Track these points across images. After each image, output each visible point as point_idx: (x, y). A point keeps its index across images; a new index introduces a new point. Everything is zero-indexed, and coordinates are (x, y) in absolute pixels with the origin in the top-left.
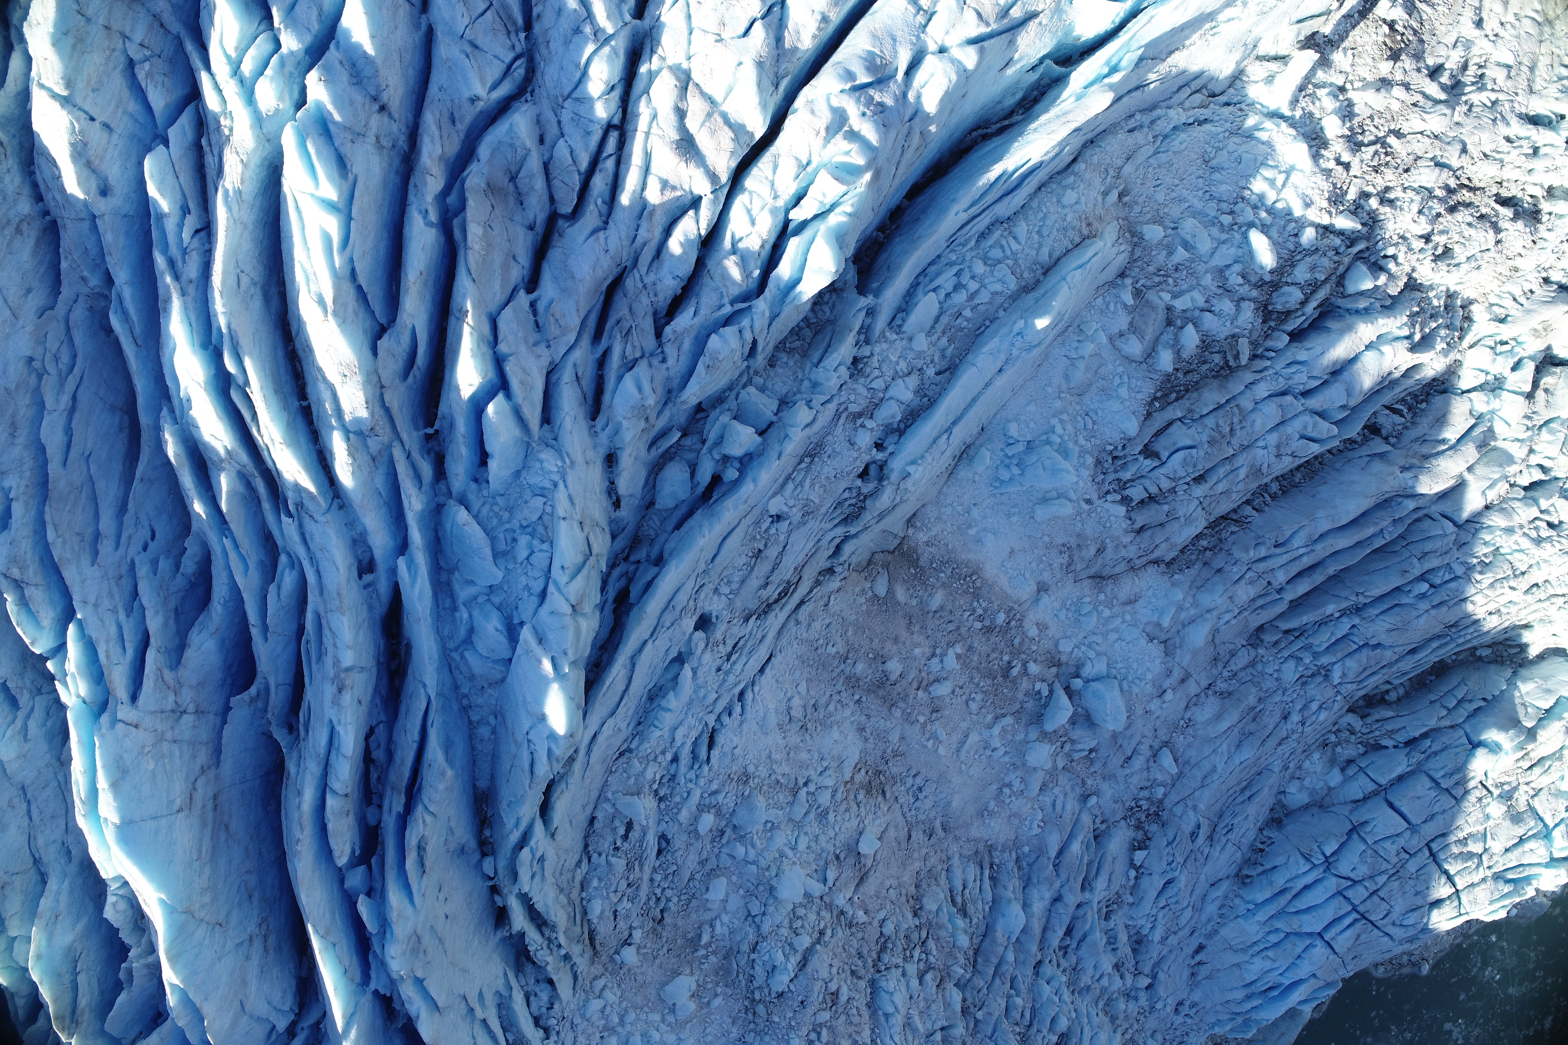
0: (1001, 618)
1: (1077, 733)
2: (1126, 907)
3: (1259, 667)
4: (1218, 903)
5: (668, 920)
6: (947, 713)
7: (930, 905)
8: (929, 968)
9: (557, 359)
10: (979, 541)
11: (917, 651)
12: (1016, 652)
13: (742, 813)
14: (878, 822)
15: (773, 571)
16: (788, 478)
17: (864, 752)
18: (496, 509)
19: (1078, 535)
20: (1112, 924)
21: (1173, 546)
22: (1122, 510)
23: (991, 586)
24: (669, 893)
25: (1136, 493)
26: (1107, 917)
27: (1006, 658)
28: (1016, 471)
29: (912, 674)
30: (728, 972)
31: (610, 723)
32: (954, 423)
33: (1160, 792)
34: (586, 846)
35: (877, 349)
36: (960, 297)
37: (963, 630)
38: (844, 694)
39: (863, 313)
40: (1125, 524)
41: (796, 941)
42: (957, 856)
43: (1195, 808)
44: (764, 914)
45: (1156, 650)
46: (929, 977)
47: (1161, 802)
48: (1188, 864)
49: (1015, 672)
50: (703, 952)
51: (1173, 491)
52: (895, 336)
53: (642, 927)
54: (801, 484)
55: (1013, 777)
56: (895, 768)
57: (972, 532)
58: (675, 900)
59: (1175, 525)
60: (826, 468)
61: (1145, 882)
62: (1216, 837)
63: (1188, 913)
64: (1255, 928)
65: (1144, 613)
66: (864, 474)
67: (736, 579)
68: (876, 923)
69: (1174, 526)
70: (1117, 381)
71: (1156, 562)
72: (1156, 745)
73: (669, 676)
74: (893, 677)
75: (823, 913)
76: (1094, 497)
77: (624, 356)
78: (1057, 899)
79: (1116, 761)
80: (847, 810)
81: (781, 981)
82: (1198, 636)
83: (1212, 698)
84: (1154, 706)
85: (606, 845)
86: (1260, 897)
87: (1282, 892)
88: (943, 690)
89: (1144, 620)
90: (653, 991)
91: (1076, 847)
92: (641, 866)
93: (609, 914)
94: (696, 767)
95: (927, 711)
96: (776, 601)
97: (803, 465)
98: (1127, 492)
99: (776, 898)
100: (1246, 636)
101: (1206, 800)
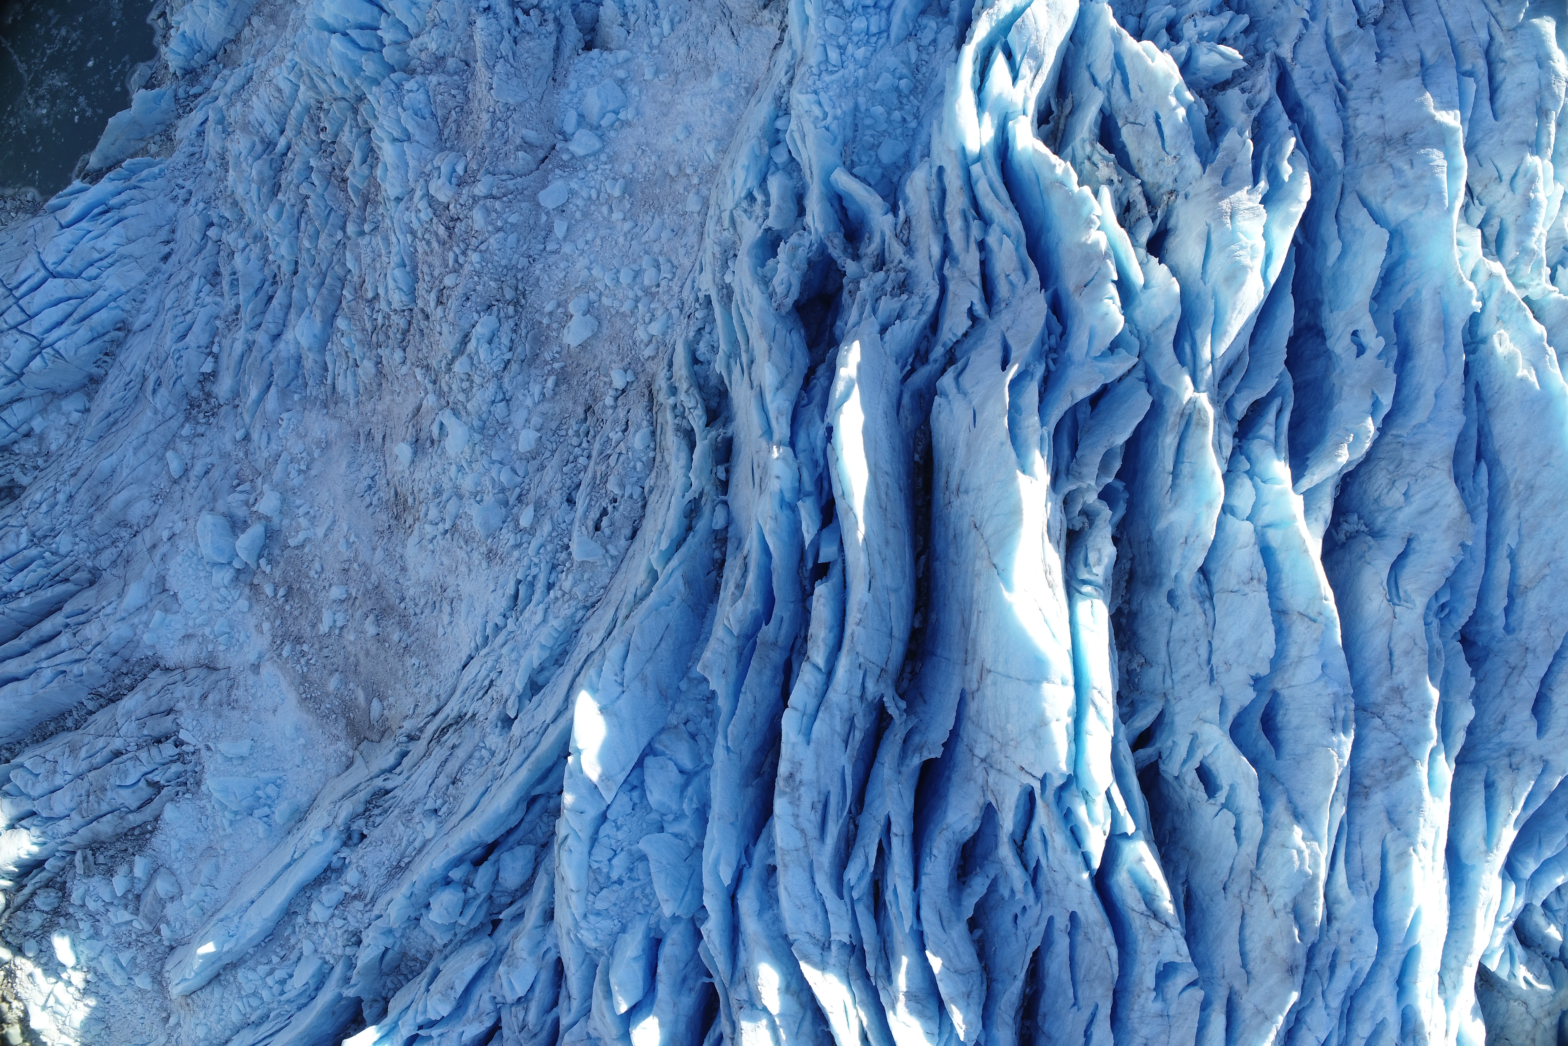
0: (286, 651)
1: (241, 512)
2: (222, 315)
3: (92, 548)
4: (145, 307)
5: (580, 410)
6: (337, 566)
7: (367, 367)
8: (370, 301)
9: (581, 1022)
10: (298, 729)
11: (352, 638)
12: (281, 608)
13: (495, 522)
14: (401, 468)
15: (446, 761)
16: (420, 851)
17: (404, 546)
18: (645, 902)
19: (220, 716)
20: (233, 302)
21: (145, 690)
22: (183, 735)
23: (292, 683)
24: (575, 441)
25: (168, 749)
26: (238, 307)
27: (288, 608)
28: (260, 793)
29: (358, 614)
30: (536, 339)
31: (594, 645)
32: (289, 865)
33: (186, 431)
34: (644, 507)
35: (340, 951)
36: (280, 974)
37: (317, 646)
38: (412, 612)
39: (352, 982)
40: (181, 720)
41: (467, 369)
42: (352, 402)
43: (156, 412)
44: (493, 402)
45: (173, 584)
46: (370, 295)
47: (187, 420)
48: (163, 355)
49: (281, 592)
50: (556, 365)
51: (139, 747)
52: (328, 957)
53: (604, 407)
54: (410, 843)
55: (296, 480)
56: (383, 517)
57: (302, 741)
58: (571, 432)
59: (139, 713)
60: (386, 854)
61: (204, 340)
62: (140, 379)
63: (168, 303)
64: (108, 283)
65: (177, 624)
66: (363, 836)
67: (474, 761)
68: (408, 363)
69: (141, 712)
70: (180, 855)
71: (167, 670)
72: (184, 482)
73: (546, 674)
74: (371, 617)
75: (446, 389)
76: (203, 752)
77: (527, 1010)
78: (276, 337)
79: (215, 474)
80: (421, 490)
81: (484, 326)
82: (135, 594)
83: (134, 522)
84: (179, 526)
85: (623, 507)
86: (103, 314)
87: (83, 319)
88: (336, 592)
89: (179, 617)
90: (604, 331)
91: (254, 393)
92: (594, 478)
93: (631, 429)
94: (530, 578)
95: (351, 573)
96: (451, 725)
97: (406, 860)
98: (178, 750)
99: (480, 418)
100: (102, 581)
101: (145, 420)
